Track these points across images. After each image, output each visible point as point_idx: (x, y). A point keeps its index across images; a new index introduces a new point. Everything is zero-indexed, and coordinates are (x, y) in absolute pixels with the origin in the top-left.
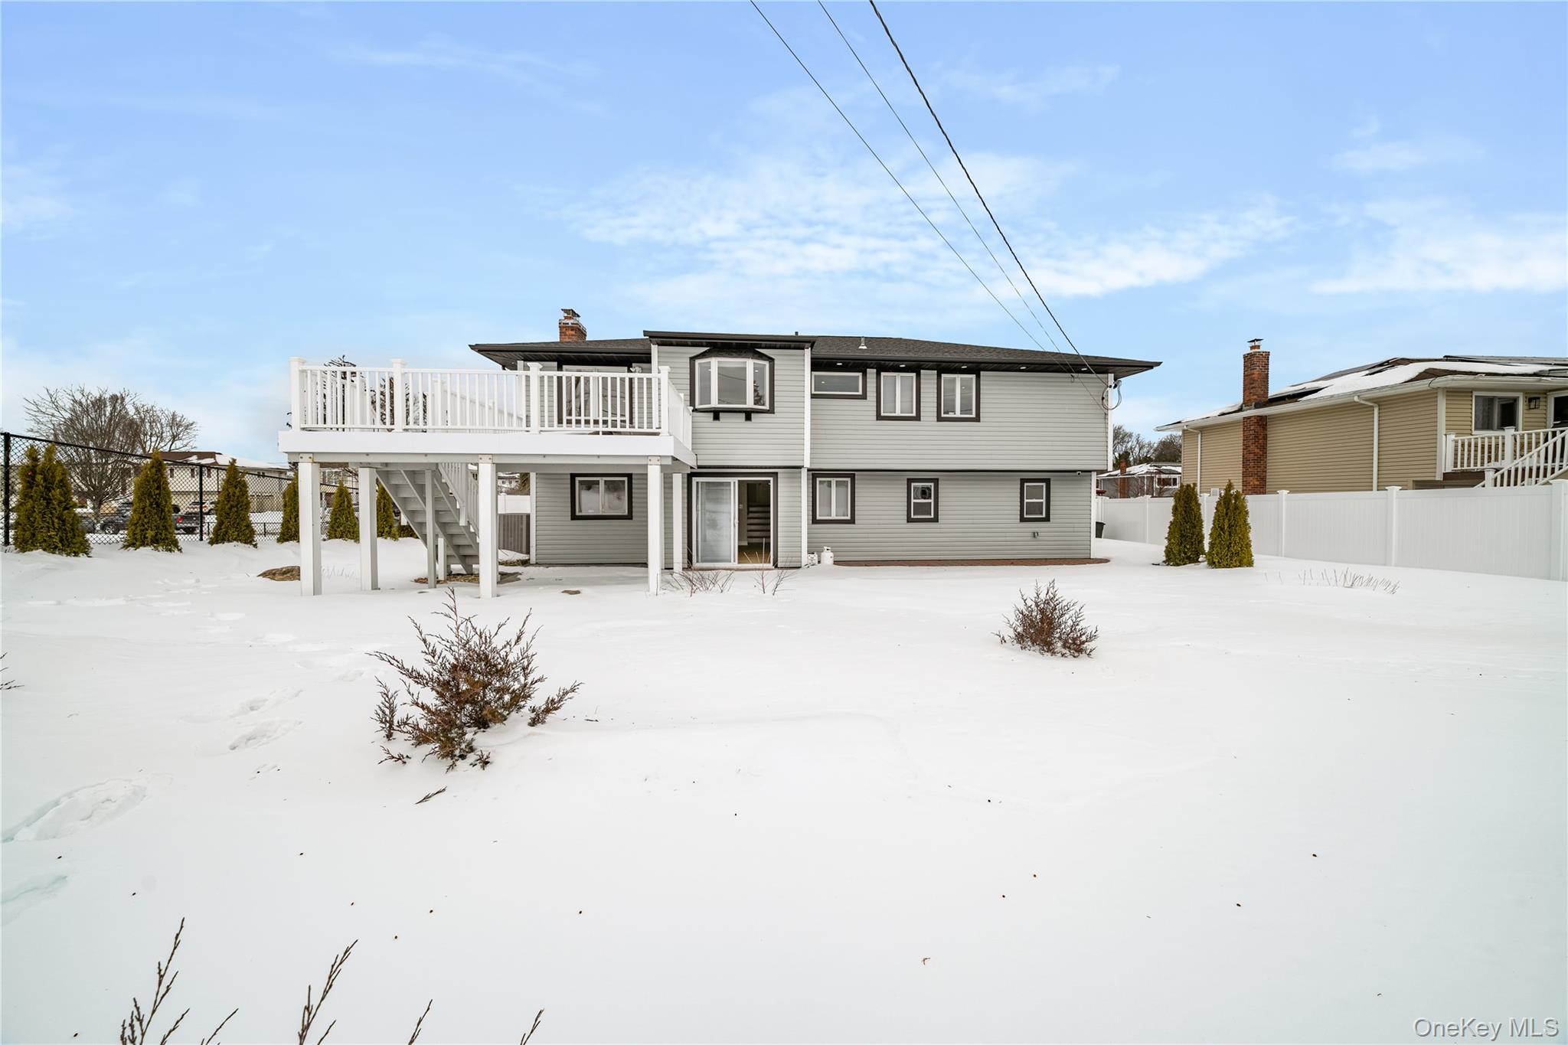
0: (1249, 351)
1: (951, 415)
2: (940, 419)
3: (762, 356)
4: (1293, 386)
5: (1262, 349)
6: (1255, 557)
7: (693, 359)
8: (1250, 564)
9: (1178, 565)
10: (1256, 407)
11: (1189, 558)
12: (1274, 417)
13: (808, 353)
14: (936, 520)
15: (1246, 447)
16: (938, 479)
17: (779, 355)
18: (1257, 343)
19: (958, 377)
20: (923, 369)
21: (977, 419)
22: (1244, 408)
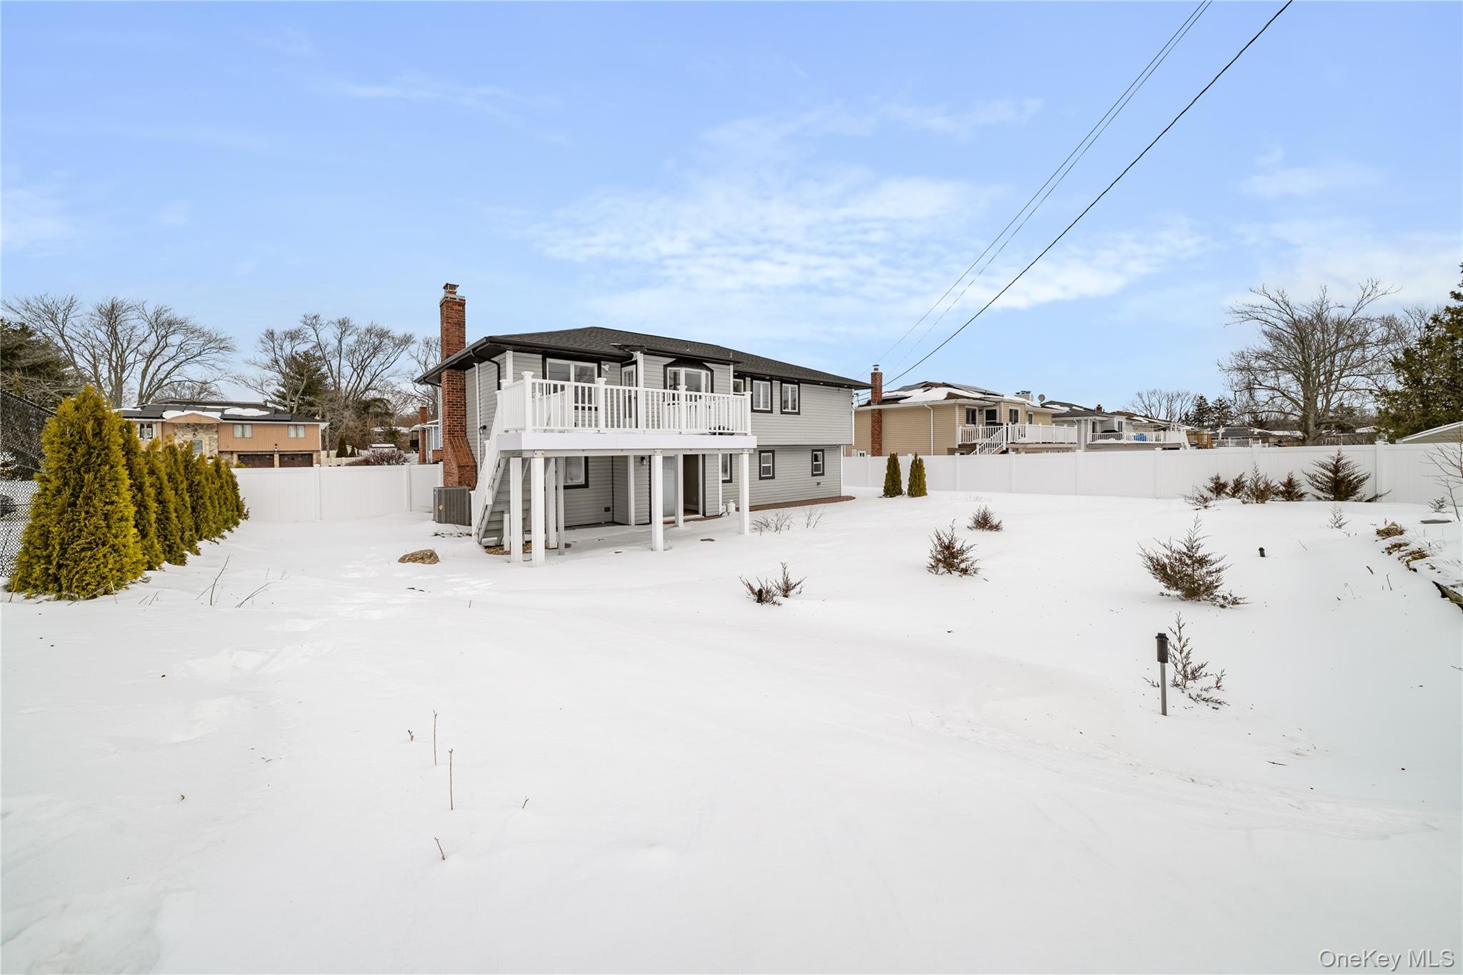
0: (873, 371)
1: (786, 410)
2: (782, 413)
3: (708, 369)
4: (889, 392)
5: (879, 371)
6: (927, 491)
7: (666, 366)
8: (926, 494)
9: (892, 497)
10: (878, 404)
11: (896, 493)
12: (885, 410)
13: (732, 367)
14: (773, 477)
15: (873, 427)
16: (774, 451)
17: (717, 368)
18: (877, 367)
19: (790, 386)
20: (775, 380)
21: (798, 413)
22: (872, 404)
